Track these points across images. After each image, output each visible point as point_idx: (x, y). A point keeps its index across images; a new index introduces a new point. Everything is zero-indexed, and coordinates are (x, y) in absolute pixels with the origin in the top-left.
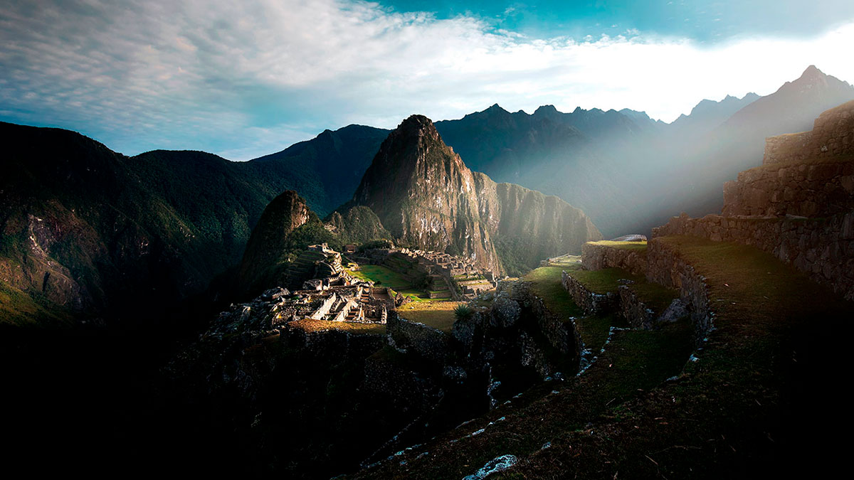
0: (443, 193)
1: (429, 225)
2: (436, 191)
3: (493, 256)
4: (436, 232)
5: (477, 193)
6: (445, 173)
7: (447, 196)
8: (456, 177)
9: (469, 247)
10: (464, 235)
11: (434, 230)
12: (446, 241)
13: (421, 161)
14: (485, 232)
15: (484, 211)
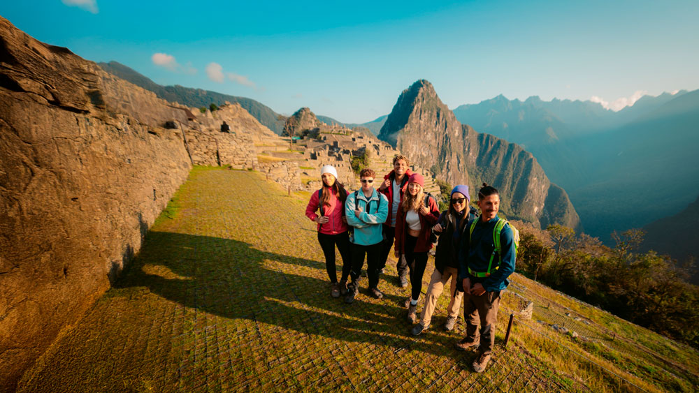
0: (433, 131)
1: (420, 150)
2: (427, 129)
3: (465, 176)
4: (425, 155)
5: (463, 137)
6: (436, 118)
7: (436, 134)
8: (444, 121)
9: (447, 168)
10: (444, 160)
11: (424, 154)
12: (432, 162)
13: (418, 108)
14: (461, 160)
15: (467, 149)
